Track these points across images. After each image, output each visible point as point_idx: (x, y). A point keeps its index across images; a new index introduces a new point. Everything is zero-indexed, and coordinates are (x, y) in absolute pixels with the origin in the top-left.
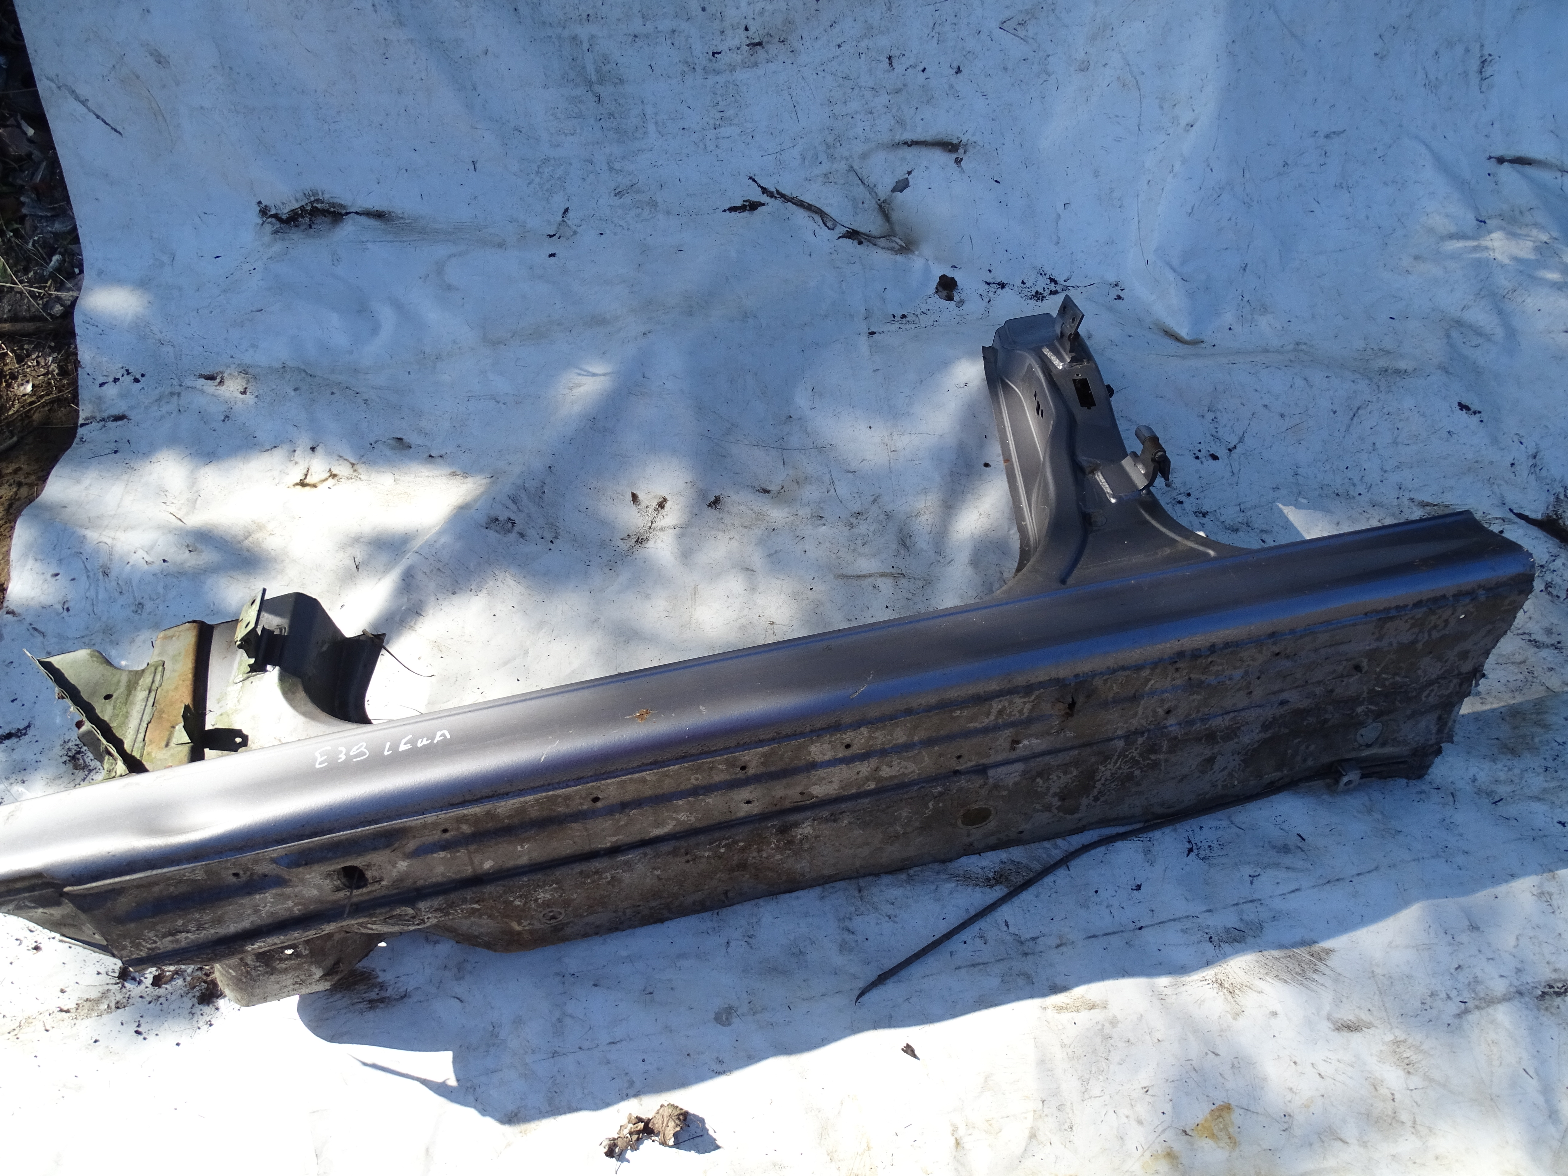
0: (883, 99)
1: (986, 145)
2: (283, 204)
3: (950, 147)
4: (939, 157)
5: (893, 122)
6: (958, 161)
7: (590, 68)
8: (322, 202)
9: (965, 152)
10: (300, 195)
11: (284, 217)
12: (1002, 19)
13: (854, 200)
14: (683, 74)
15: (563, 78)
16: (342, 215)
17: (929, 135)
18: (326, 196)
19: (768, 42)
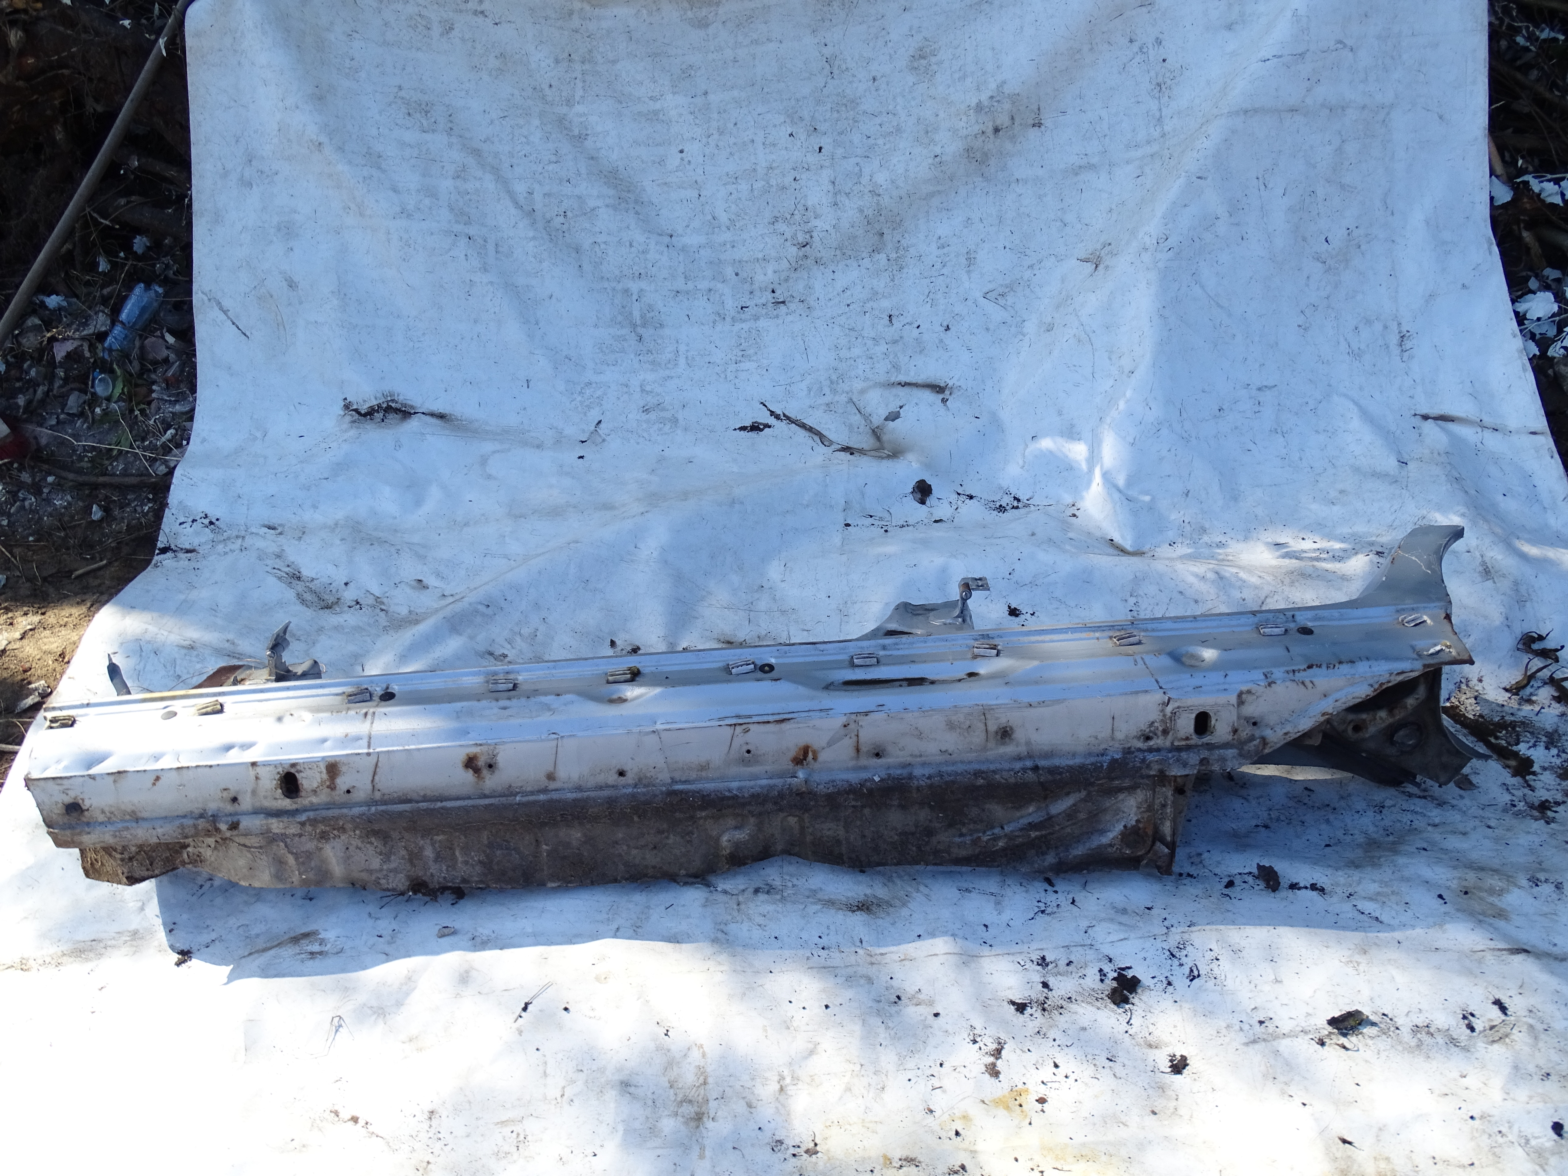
0: (883, 347)
1: (969, 389)
2: (364, 401)
3: (938, 389)
4: (928, 396)
5: (889, 367)
6: (944, 401)
7: (636, 314)
8: (397, 403)
9: (951, 394)
10: (379, 395)
11: (363, 412)
12: (986, 290)
13: (851, 427)
14: (714, 322)
15: (612, 321)
16: (411, 414)
17: (920, 380)
18: (401, 398)
19: (790, 302)
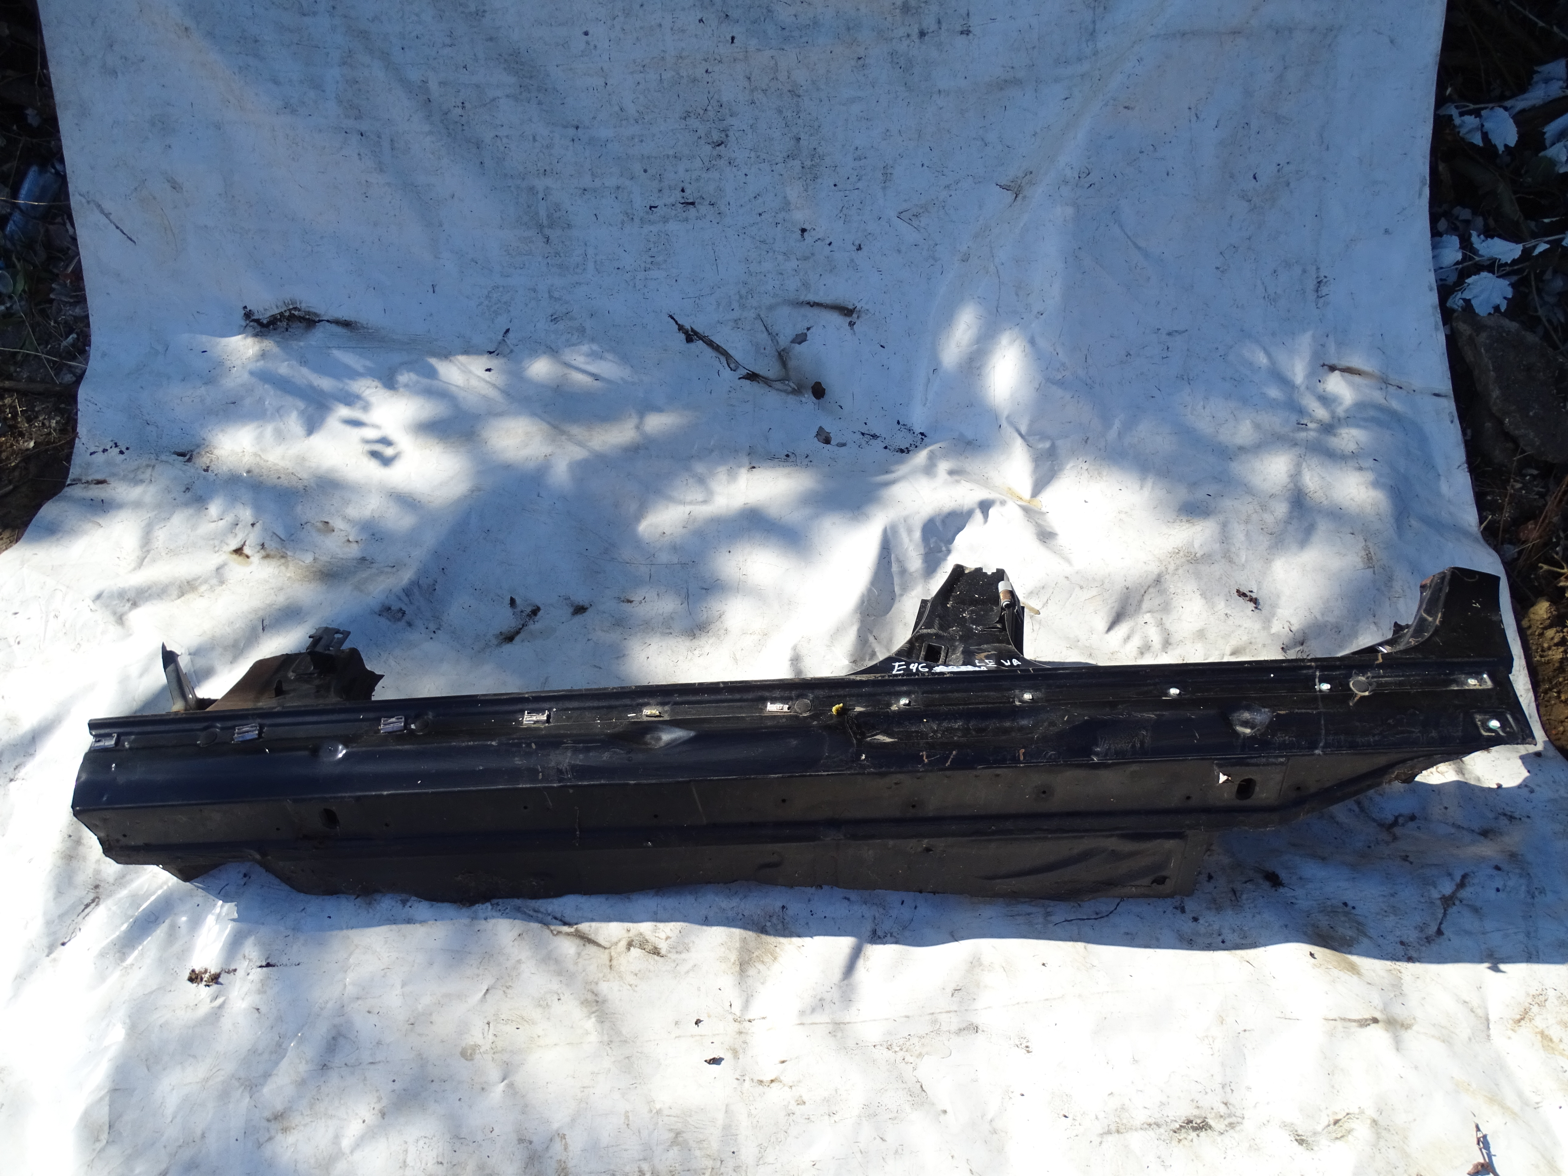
0: (793, 264)
1: (877, 313)
2: (265, 310)
3: (847, 311)
4: (836, 318)
5: (799, 284)
6: (851, 324)
7: (543, 214)
8: (299, 310)
9: (858, 317)
10: (281, 303)
11: (264, 321)
12: (900, 209)
13: (757, 347)
14: (623, 223)
15: (517, 221)
17: (829, 299)
18: (303, 307)
19: (699, 203)
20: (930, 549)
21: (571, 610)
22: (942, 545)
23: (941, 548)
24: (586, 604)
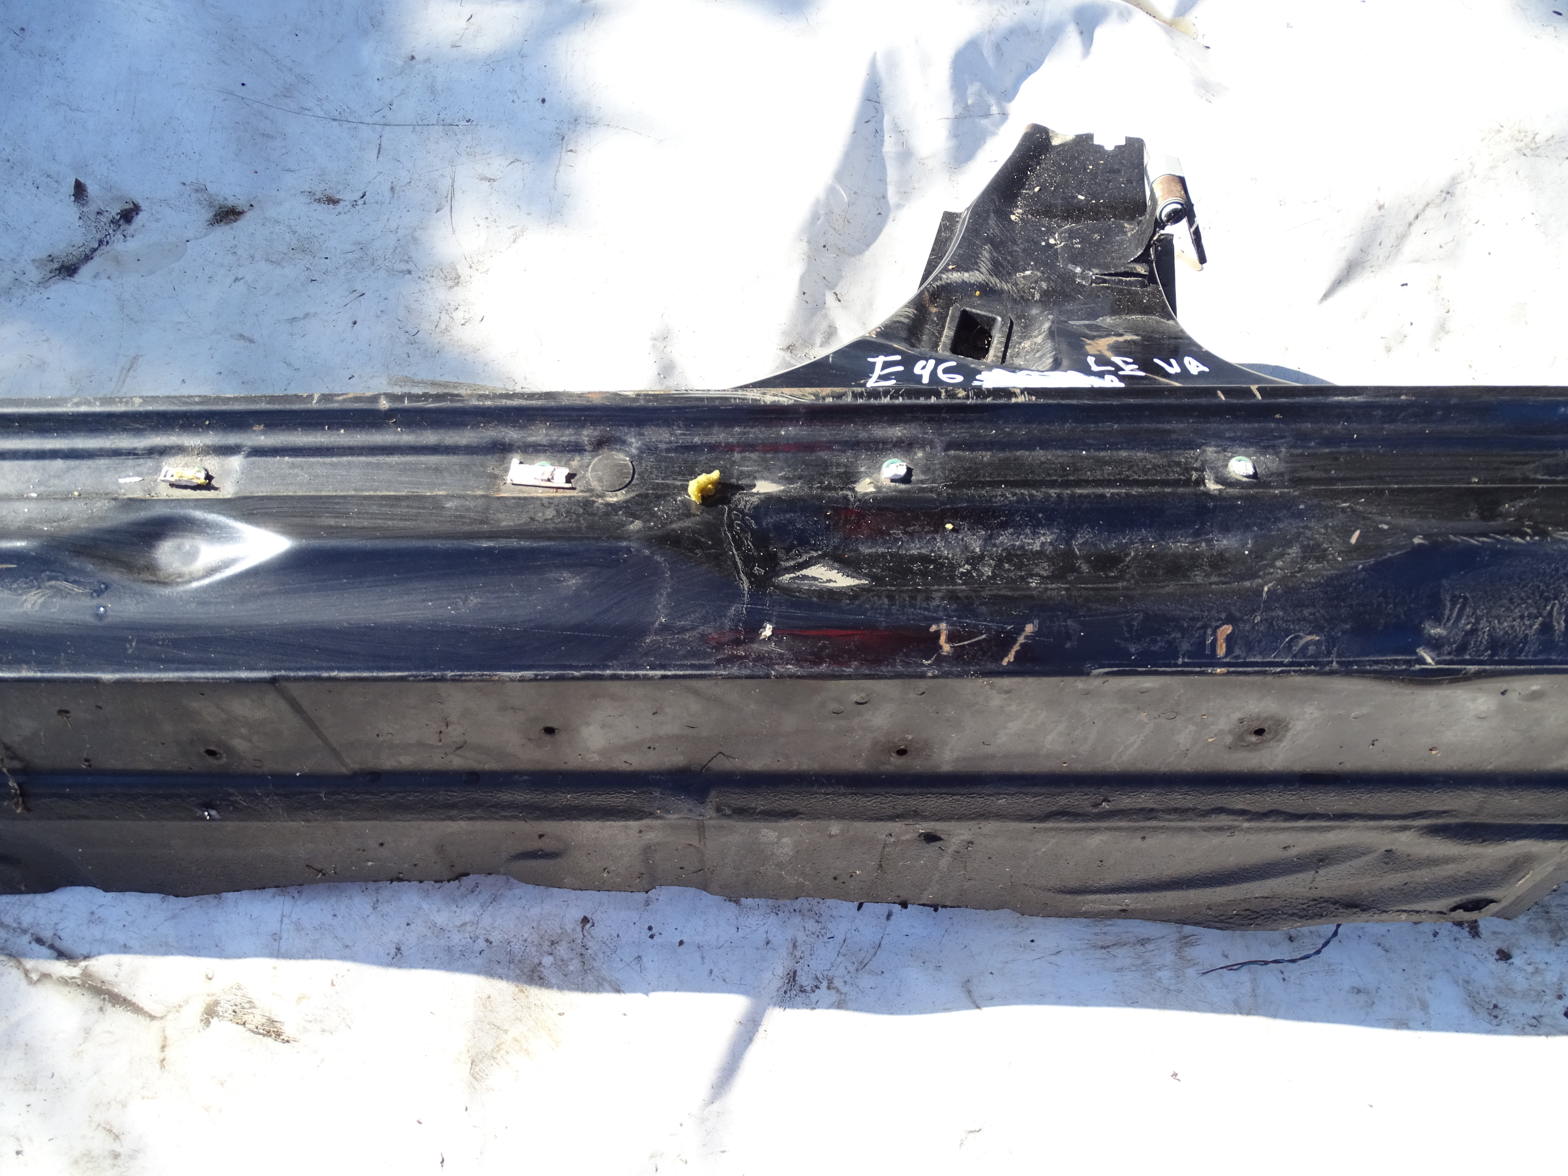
20: (966, 107)
21: (209, 215)
22: (992, 100)
23: (989, 107)
24: (241, 204)
